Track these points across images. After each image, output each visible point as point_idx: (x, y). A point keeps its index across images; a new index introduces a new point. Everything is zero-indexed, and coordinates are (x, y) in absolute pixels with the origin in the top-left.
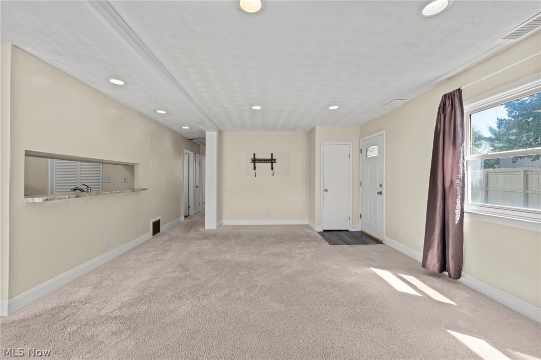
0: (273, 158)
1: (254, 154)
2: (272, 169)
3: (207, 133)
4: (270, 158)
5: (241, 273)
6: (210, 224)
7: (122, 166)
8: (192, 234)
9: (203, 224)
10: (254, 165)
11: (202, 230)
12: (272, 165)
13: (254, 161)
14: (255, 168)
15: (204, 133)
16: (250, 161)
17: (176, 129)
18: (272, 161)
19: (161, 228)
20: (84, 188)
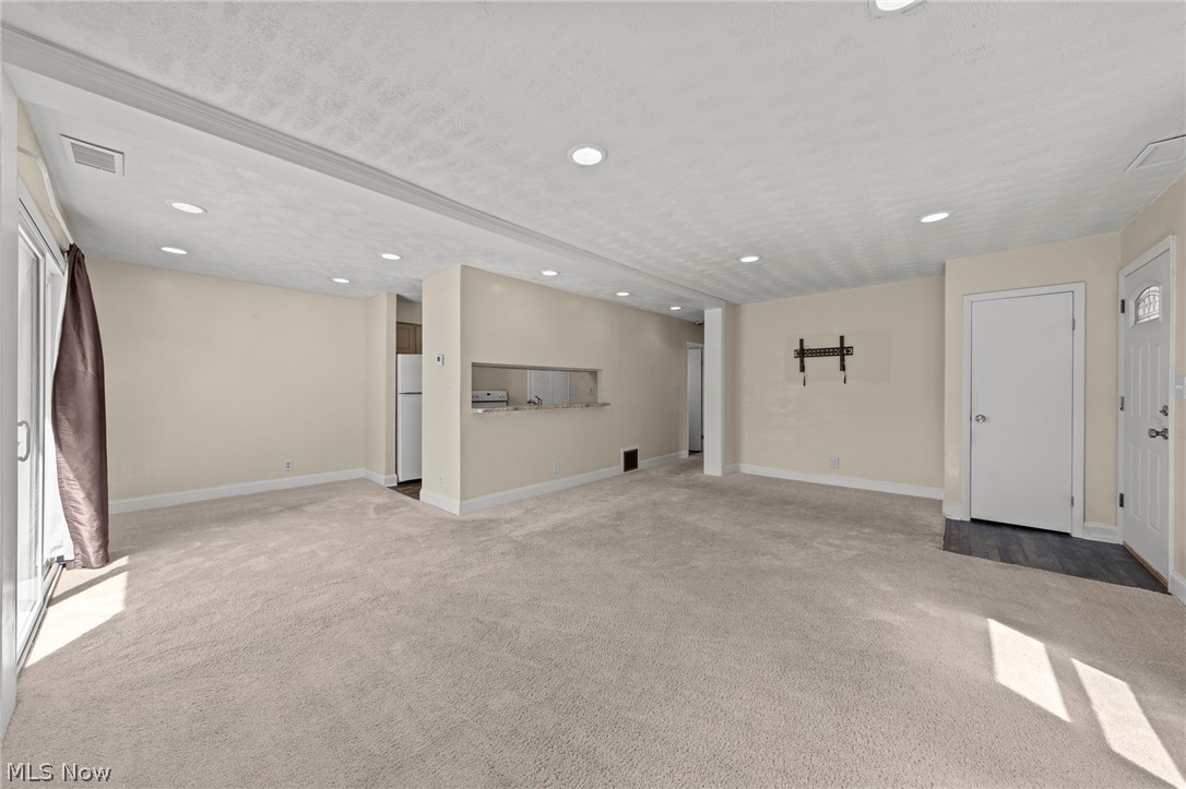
0: (846, 345)
1: (802, 341)
2: (843, 368)
3: (707, 313)
4: (839, 346)
5: (683, 543)
6: (713, 466)
7: (587, 374)
8: (681, 478)
9: (700, 464)
10: (802, 362)
11: (697, 474)
12: (842, 360)
13: (802, 353)
14: (802, 369)
15: (702, 314)
16: (793, 354)
17: (664, 312)
18: (843, 351)
19: (640, 462)
20: (536, 401)
